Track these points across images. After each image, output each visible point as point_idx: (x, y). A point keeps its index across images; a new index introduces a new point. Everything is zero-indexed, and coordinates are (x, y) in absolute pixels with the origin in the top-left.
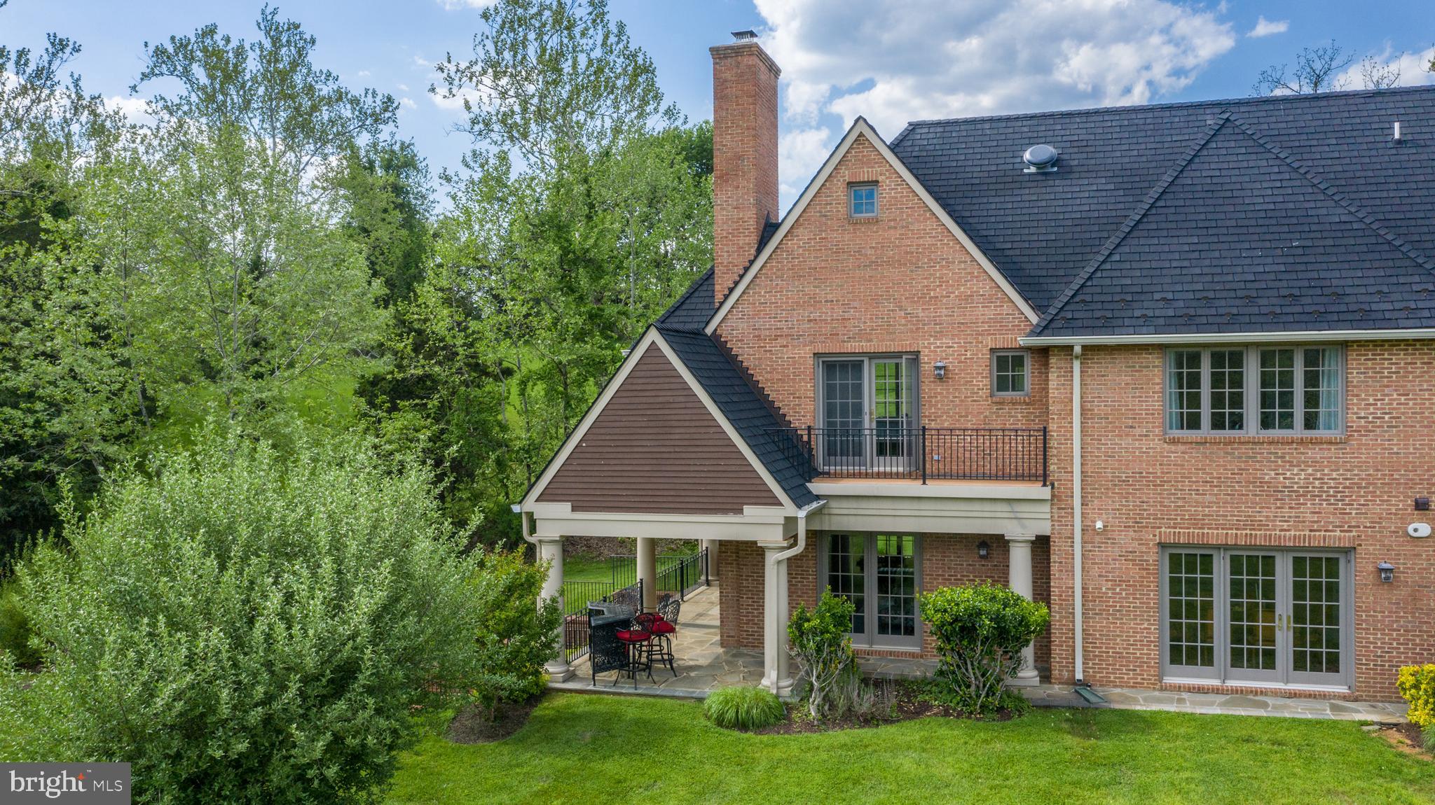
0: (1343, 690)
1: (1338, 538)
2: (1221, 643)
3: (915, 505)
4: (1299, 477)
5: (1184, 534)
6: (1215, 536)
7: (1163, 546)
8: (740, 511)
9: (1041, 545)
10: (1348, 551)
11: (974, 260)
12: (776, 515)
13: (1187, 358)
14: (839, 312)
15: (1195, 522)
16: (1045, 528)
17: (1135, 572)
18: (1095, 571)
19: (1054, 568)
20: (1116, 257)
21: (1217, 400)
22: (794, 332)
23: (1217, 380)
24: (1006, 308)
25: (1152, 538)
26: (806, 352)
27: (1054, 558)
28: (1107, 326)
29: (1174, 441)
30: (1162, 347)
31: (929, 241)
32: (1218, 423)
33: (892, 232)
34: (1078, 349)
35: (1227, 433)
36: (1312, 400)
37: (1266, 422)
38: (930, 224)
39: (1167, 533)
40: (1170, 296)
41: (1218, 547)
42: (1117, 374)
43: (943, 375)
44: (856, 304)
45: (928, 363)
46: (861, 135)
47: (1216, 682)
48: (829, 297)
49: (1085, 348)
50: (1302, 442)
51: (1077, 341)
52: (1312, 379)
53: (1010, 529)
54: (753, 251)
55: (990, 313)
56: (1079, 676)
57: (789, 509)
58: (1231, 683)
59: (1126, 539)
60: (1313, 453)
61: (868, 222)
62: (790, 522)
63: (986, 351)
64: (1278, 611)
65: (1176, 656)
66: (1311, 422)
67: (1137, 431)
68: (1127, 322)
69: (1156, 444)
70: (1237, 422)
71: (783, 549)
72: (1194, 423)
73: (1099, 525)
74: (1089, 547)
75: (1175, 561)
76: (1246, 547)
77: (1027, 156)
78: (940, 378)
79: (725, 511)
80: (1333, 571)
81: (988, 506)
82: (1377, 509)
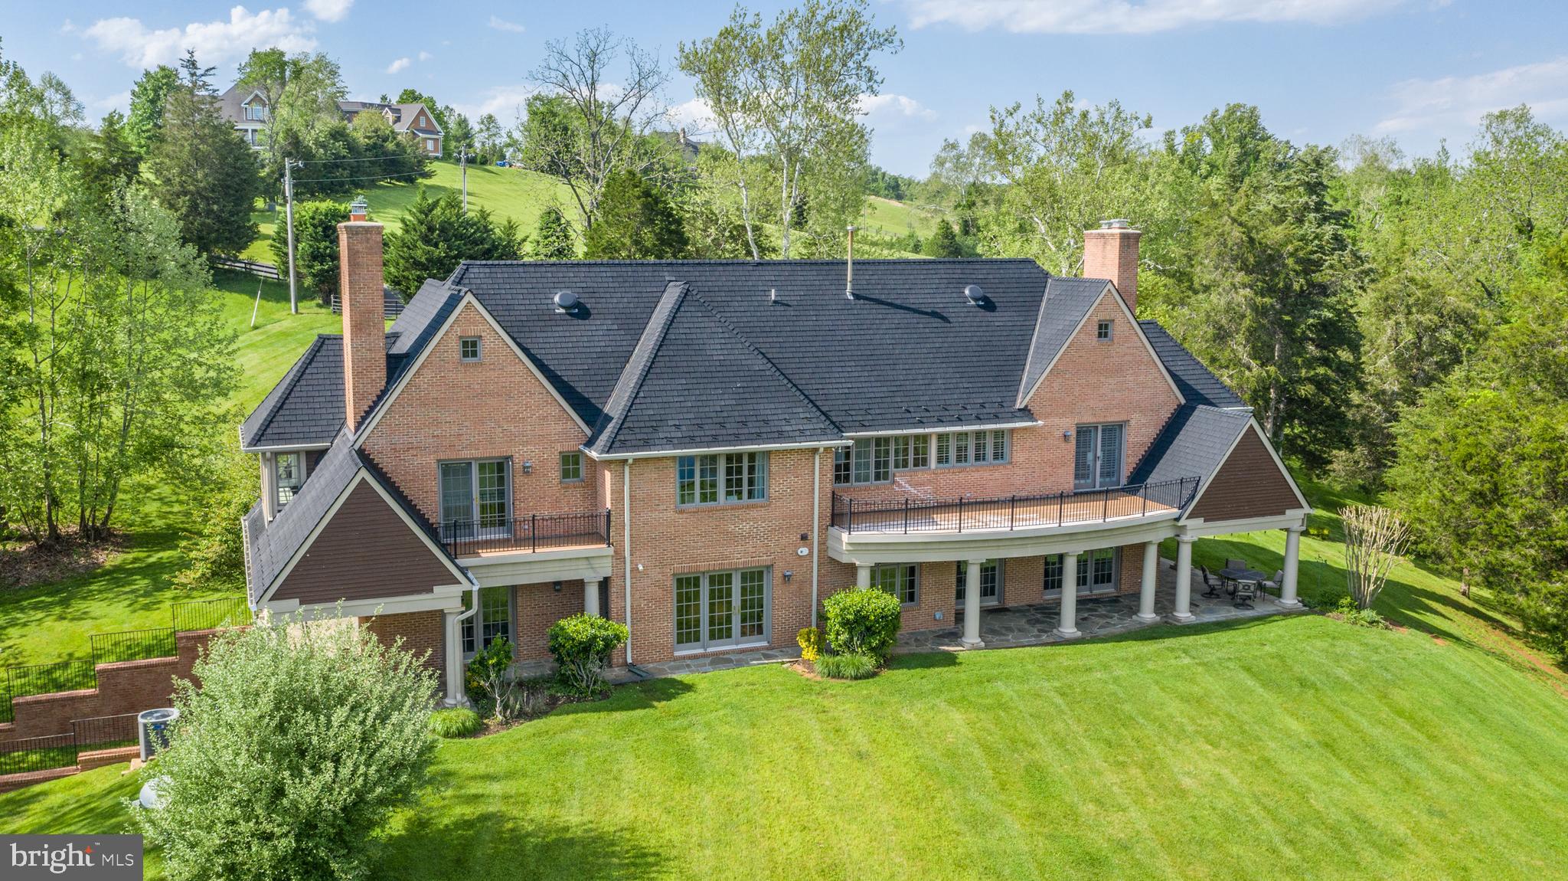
0: (765, 644)
1: (765, 560)
2: (704, 628)
4: (746, 527)
5: (685, 567)
6: (703, 566)
7: (674, 575)
11: (548, 392)
12: (456, 591)
14: (455, 429)
15: (693, 559)
16: (608, 573)
17: (659, 592)
18: (637, 596)
19: (613, 596)
21: (703, 485)
22: (422, 445)
23: (703, 473)
24: (571, 425)
25: (669, 572)
29: (682, 512)
30: (673, 458)
31: (518, 379)
33: (492, 372)
34: (630, 461)
36: (751, 482)
37: (729, 496)
38: (519, 368)
39: (678, 567)
40: (678, 423)
42: (649, 473)
44: (466, 424)
45: (514, 464)
46: (469, 303)
47: (701, 651)
49: (636, 460)
50: (748, 507)
51: (630, 455)
52: (751, 470)
55: (559, 428)
56: (629, 661)
57: (465, 584)
58: (710, 650)
59: (655, 575)
60: (754, 513)
63: (556, 453)
64: (733, 604)
66: (751, 495)
67: (661, 507)
68: (657, 442)
69: (671, 514)
71: (462, 613)
73: (641, 568)
75: (680, 581)
77: (556, 299)
78: (526, 473)
79: (419, 592)
80: (761, 579)
81: (575, 562)
82: (783, 542)
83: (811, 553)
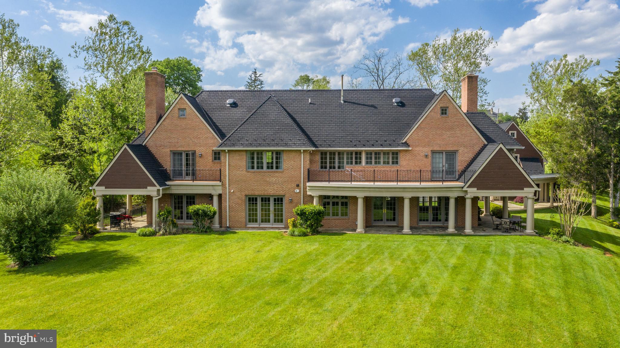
0: (283, 226)
1: (281, 193)
2: (259, 217)
3: (191, 187)
4: (274, 179)
5: (250, 193)
6: (257, 193)
7: (246, 196)
8: (147, 188)
9: (220, 196)
10: (284, 196)
11: (208, 129)
12: (155, 189)
13: (252, 153)
14: (176, 140)
15: (253, 190)
16: (221, 192)
17: (240, 202)
18: (232, 201)
19: (223, 201)
20: (239, 130)
21: (258, 163)
22: (165, 145)
23: (258, 158)
24: (216, 141)
25: (244, 194)
26: (168, 150)
27: (223, 199)
28: (234, 145)
29: (248, 172)
30: (246, 151)
31: (198, 124)
32: (258, 168)
33: (189, 121)
34: (227, 151)
35: (260, 170)
36: (277, 163)
37: (268, 168)
39: (247, 193)
40: (248, 139)
41: (258, 196)
42: (236, 157)
43: (201, 156)
44: (180, 138)
45: (198, 153)
46: (181, 97)
47: (258, 226)
48: (174, 137)
49: (229, 151)
50: (274, 172)
51: (226, 149)
52: (278, 158)
53: (212, 192)
54: (155, 124)
55: (212, 141)
56: (228, 226)
57: (158, 187)
58: (261, 226)
59: (238, 194)
60: (276, 174)
61: (183, 118)
62: (158, 190)
63: (211, 150)
64: (271, 209)
65: (250, 221)
66: (277, 168)
67: (241, 169)
68: (238, 145)
69: (244, 172)
70: (262, 168)
71: (156, 197)
72: (253, 168)
73: (232, 191)
74: (230, 196)
75: (249, 199)
76: (265, 195)
77: (228, 102)
78: (200, 157)
79: (143, 188)
80: (282, 200)
81: (208, 187)
82: (289, 186)
83: (300, 192)
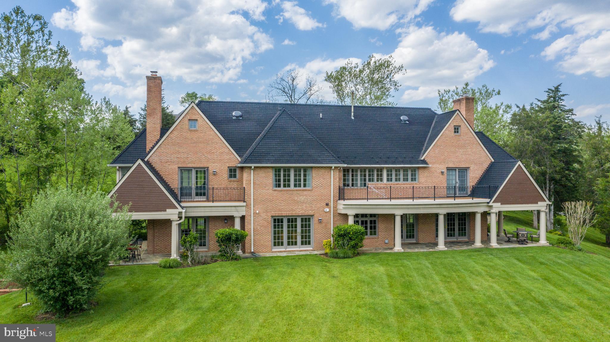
1: (311, 213)
2: (285, 240)
3: (210, 208)
4: (302, 198)
5: (277, 213)
6: (284, 213)
8: (166, 211)
10: (312, 216)
12: (176, 211)
13: (277, 170)
14: (186, 156)
15: (280, 210)
16: (244, 213)
17: (266, 224)
18: (256, 224)
19: (246, 224)
20: (260, 144)
21: (284, 181)
22: (172, 161)
23: (284, 176)
24: (232, 156)
25: (270, 215)
26: (176, 167)
27: (246, 221)
28: (260, 161)
29: (275, 190)
30: (272, 167)
31: (211, 137)
32: (285, 186)
33: (201, 134)
34: (253, 167)
35: (287, 188)
36: (305, 180)
37: (295, 186)
38: (212, 133)
39: (273, 213)
40: (274, 155)
41: (284, 216)
42: (262, 174)
43: (215, 173)
44: (190, 153)
45: (211, 170)
46: (193, 106)
47: (284, 250)
48: (183, 151)
49: (255, 167)
50: (303, 190)
51: (253, 165)
52: (305, 175)
53: (235, 214)
54: (159, 137)
55: (228, 157)
56: (252, 251)
57: (180, 210)
58: (287, 250)
59: (264, 215)
60: (305, 193)
61: (195, 131)
62: (180, 213)
64: (298, 231)
65: (275, 245)
66: (305, 186)
67: (267, 188)
68: (265, 161)
69: (271, 191)
70: (289, 186)
72: (279, 186)
73: (257, 212)
74: (255, 218)
75: (275, 220)
76: (291, 216)
77: (234, 114)
79: (161, 211)
80: (309, 221)
81: (229, 208)
82: (318, 205)
83: (330, 211)
